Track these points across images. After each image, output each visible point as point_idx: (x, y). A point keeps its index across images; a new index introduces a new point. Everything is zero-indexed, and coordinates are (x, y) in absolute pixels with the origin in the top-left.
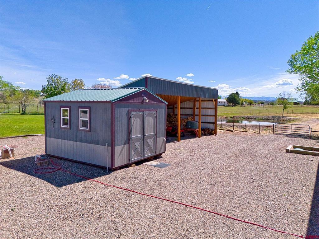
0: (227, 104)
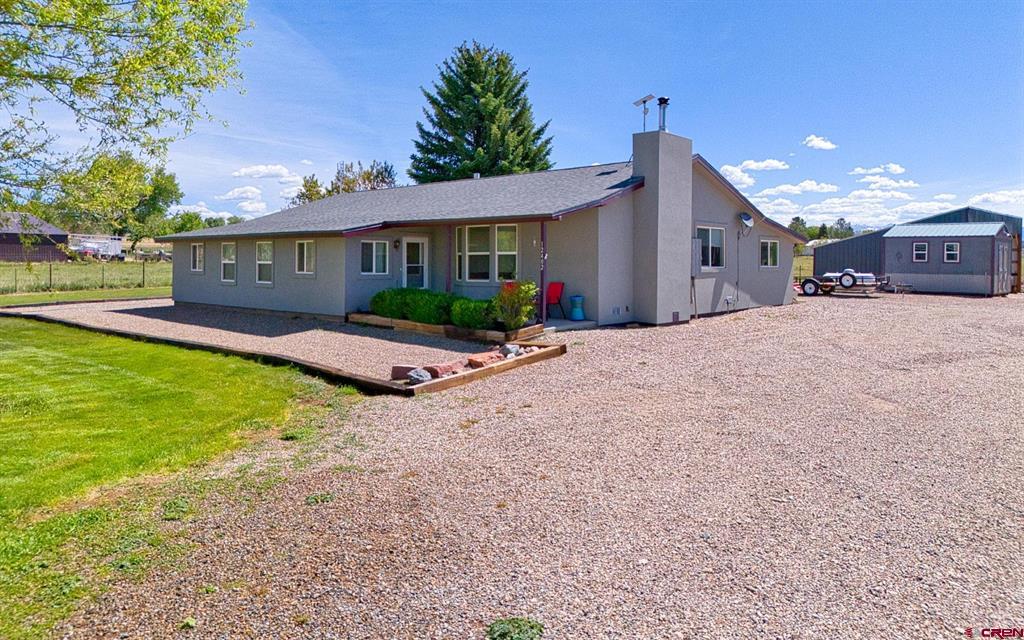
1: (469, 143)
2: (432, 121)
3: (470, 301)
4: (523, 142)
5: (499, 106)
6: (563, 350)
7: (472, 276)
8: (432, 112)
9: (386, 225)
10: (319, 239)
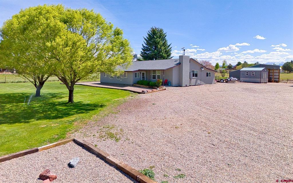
0: (283, 71)
1: (153, 48)
2: (145, 44)
3: (152, 82)
4: (165, 49)
5: (160, 41)
6: (165, 89)
7: (153, 78)
8: (145, 41)
9: (139, 70)
10: (128, 72)
